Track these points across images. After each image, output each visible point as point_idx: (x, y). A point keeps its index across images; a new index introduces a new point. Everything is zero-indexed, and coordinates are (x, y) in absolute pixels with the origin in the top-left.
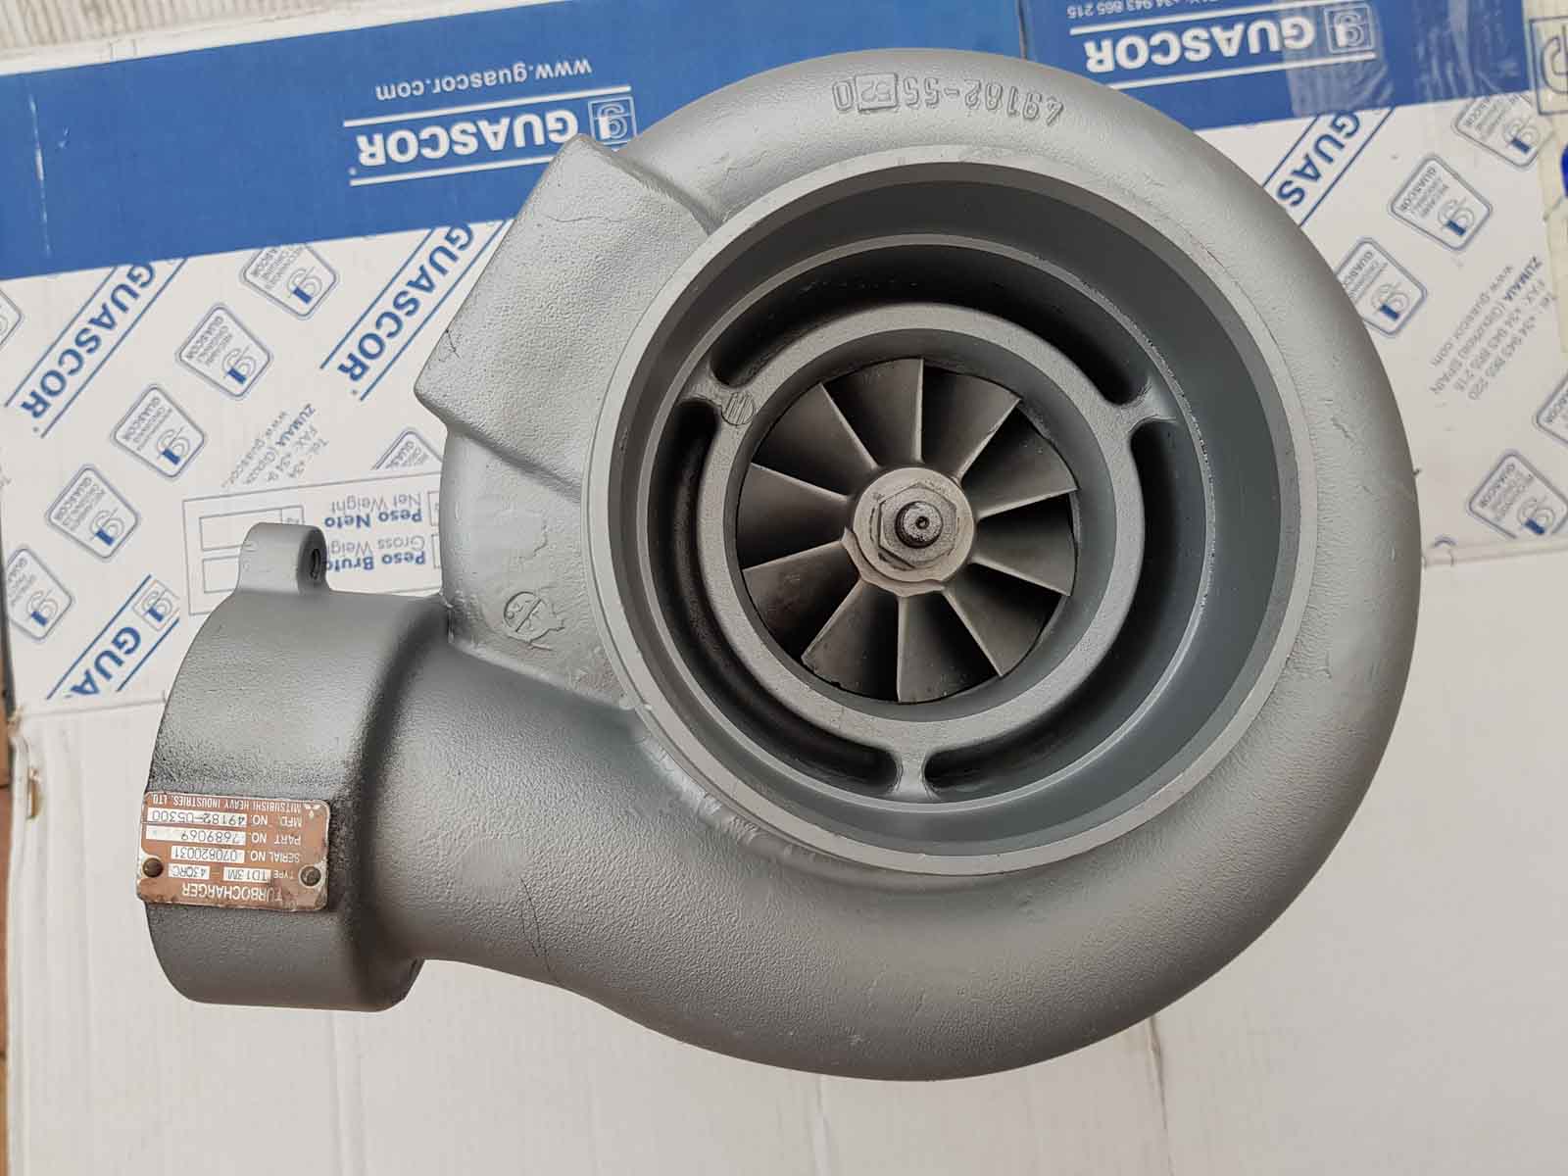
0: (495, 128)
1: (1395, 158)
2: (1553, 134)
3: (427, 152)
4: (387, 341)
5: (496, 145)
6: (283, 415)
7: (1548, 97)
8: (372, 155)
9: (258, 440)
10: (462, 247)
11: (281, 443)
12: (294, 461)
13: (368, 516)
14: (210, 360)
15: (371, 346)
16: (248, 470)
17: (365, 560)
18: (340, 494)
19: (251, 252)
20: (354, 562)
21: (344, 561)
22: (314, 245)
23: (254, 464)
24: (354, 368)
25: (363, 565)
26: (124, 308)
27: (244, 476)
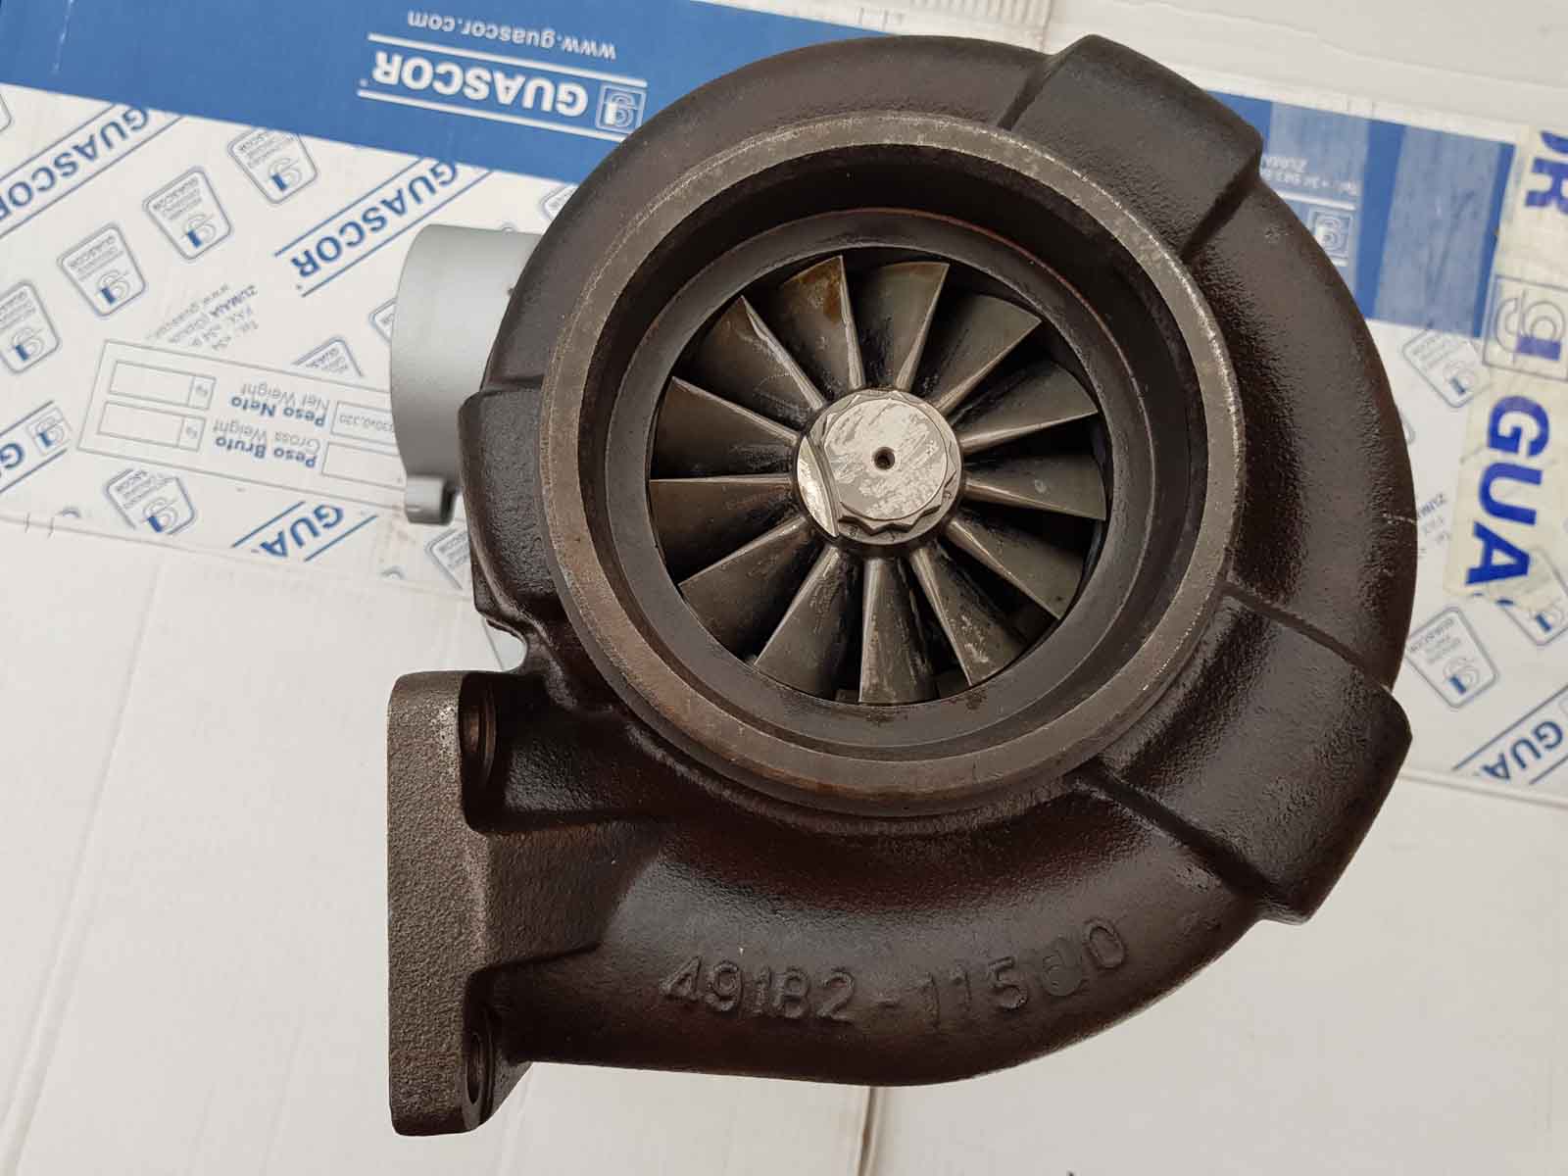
0: (509, 83)
2: (1490, 386)
3: (439, 86)
4: (345, 249)
5: (505, 98)
6: (224, 289)
7: (1495, 351)
8: (387, 73)
9: (193, 305)
10: (444, 183)
11: (214, 314)
12: (220, 335)
13: (274, 407)
14: (174, 217)
15: (329, 249)
16: (175, 330)
17: (258, 447)
18: (253, 378)
19: (245, 128)
20: (247, 446)
21: (238, 442)
22: (306, 139)
23: (183, 325)
24: (306, 265)
25: (254, 451)
26: (109, 144)
27: (170, 334)
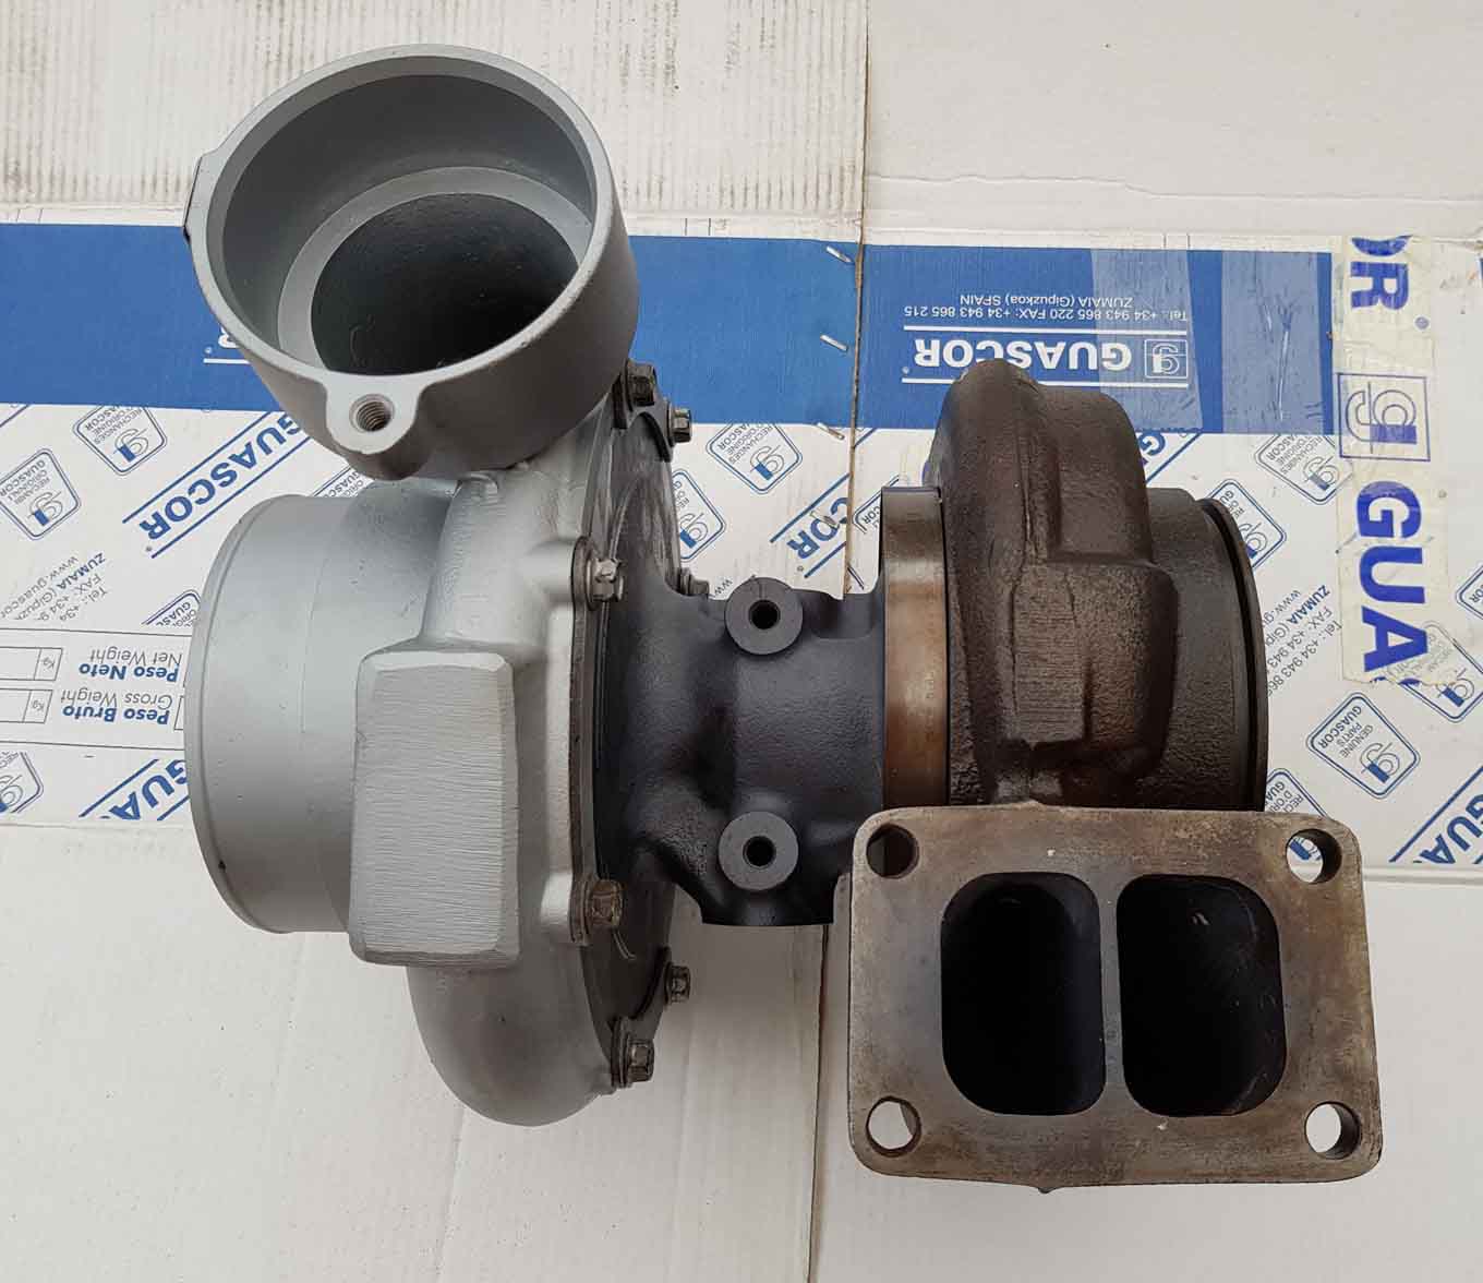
1: (1195, 478)
12: (69, 605)
13: (124, 668)
16: (23, 607)
17: (108, 710)
18: (103, 642)
19: (91, 408)
20: (96, 712)
21: (87, 709)
22: (153, 411)
23: (29, 602)
25: (104, 715)
27: (16, 612)
